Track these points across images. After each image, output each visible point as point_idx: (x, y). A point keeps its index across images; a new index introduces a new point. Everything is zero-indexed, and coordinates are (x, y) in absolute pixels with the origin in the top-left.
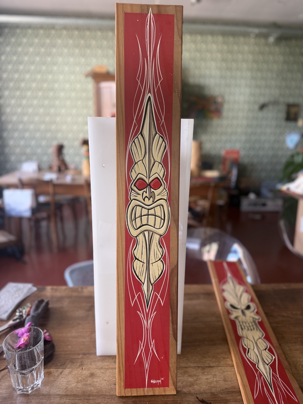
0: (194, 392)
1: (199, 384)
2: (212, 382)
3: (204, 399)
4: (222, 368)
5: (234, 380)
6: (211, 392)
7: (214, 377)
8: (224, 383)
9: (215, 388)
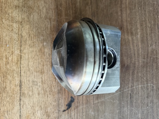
0: (56, 113)
1: (46, 105)
2: (43, 89)
3: (66, 104)
4: (23, 71)
5: (42, 60)
6: (58, 93)
7: (37, 85)
8: (45, 74)
9: (52, 87)
